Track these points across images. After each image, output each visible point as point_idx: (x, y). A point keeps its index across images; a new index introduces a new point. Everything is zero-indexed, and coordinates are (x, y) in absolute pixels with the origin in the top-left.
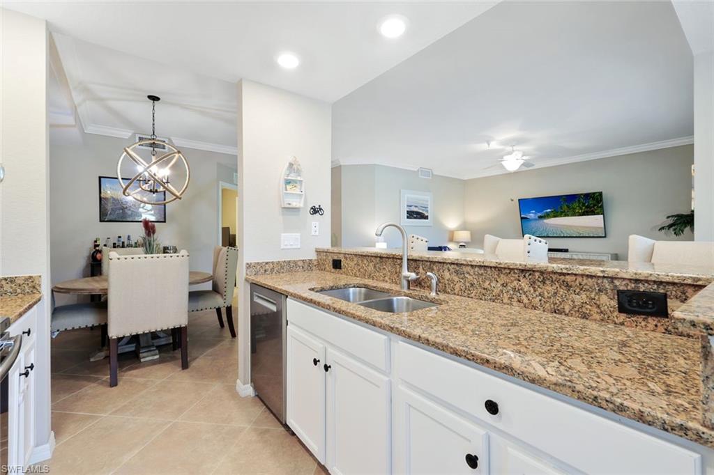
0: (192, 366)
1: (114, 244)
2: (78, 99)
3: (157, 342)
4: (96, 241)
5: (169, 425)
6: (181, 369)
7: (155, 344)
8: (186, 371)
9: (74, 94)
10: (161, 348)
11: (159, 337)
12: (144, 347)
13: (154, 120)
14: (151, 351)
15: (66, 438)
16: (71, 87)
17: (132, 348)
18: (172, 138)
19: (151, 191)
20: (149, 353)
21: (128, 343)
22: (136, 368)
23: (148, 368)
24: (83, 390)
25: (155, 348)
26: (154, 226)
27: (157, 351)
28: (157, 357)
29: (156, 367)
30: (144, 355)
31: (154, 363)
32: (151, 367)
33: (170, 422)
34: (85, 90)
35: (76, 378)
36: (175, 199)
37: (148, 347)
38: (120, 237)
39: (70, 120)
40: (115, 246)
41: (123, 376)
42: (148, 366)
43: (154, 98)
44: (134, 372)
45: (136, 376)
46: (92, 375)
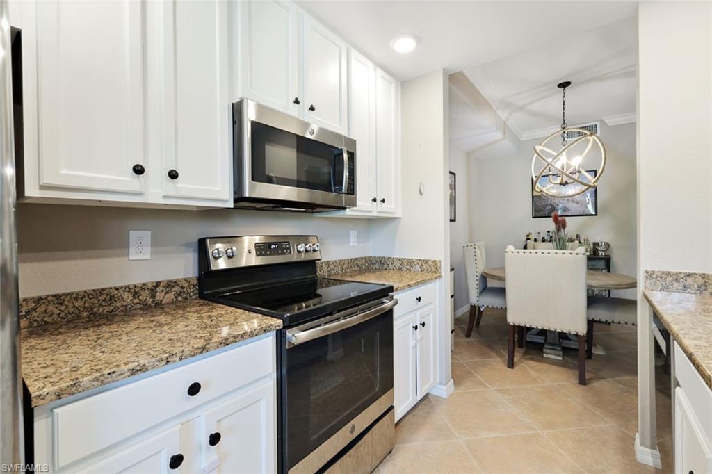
0: (592, 384)
1: (543, 238)
2: (503, 115)
3: (565, 343)
4: (528, 236)
5: (531, 432)
6: (577, 382)
7: (563, 345)
8: (582, 387)
9: (499, 112)
10: (566, 351)
11: (569, 339)
12: (549, 344)
13: (564, 108)
14: (555, 349)
15: (461, 390)
16: (495, 108)
17: (540, 340)
18: (603, 118)
19: (561, 184)
20: (552, 351)
21: (538, 334)
22: (536, 361)
23: (546, 365)
24: (490, 360)
25: (560, 349)
26: (564, 221)
27: (561, 353)
28: (560, 358)
29: (554, 368)
30: (548, 351)
31: (555, 363)
32: (549, 366)
33: (534, 429)
34: (507, 105)
35: (490, 347)
36: (587, 189)
37: (553, 345)
38: (549, 232)
39: (498, 135)
40: (544, 240)
41: (522, 362)
42: (548, 363)
43: (564, 85)
44: (533, 363)
45: (532, 368)
46: (502, 351)
